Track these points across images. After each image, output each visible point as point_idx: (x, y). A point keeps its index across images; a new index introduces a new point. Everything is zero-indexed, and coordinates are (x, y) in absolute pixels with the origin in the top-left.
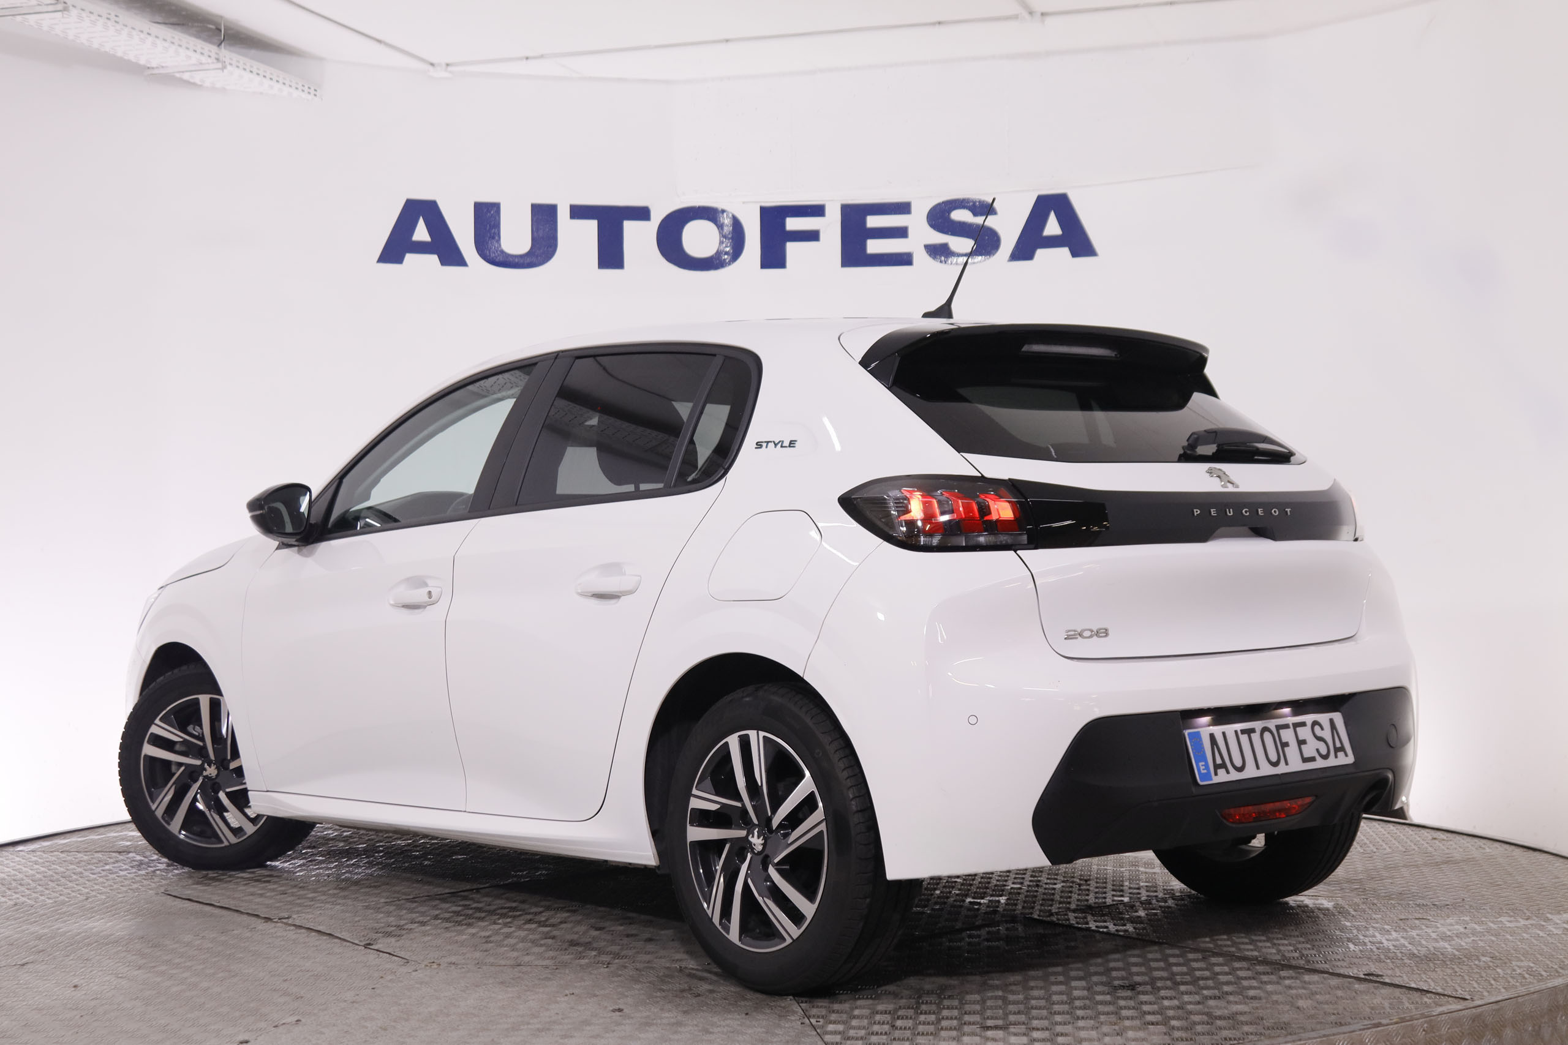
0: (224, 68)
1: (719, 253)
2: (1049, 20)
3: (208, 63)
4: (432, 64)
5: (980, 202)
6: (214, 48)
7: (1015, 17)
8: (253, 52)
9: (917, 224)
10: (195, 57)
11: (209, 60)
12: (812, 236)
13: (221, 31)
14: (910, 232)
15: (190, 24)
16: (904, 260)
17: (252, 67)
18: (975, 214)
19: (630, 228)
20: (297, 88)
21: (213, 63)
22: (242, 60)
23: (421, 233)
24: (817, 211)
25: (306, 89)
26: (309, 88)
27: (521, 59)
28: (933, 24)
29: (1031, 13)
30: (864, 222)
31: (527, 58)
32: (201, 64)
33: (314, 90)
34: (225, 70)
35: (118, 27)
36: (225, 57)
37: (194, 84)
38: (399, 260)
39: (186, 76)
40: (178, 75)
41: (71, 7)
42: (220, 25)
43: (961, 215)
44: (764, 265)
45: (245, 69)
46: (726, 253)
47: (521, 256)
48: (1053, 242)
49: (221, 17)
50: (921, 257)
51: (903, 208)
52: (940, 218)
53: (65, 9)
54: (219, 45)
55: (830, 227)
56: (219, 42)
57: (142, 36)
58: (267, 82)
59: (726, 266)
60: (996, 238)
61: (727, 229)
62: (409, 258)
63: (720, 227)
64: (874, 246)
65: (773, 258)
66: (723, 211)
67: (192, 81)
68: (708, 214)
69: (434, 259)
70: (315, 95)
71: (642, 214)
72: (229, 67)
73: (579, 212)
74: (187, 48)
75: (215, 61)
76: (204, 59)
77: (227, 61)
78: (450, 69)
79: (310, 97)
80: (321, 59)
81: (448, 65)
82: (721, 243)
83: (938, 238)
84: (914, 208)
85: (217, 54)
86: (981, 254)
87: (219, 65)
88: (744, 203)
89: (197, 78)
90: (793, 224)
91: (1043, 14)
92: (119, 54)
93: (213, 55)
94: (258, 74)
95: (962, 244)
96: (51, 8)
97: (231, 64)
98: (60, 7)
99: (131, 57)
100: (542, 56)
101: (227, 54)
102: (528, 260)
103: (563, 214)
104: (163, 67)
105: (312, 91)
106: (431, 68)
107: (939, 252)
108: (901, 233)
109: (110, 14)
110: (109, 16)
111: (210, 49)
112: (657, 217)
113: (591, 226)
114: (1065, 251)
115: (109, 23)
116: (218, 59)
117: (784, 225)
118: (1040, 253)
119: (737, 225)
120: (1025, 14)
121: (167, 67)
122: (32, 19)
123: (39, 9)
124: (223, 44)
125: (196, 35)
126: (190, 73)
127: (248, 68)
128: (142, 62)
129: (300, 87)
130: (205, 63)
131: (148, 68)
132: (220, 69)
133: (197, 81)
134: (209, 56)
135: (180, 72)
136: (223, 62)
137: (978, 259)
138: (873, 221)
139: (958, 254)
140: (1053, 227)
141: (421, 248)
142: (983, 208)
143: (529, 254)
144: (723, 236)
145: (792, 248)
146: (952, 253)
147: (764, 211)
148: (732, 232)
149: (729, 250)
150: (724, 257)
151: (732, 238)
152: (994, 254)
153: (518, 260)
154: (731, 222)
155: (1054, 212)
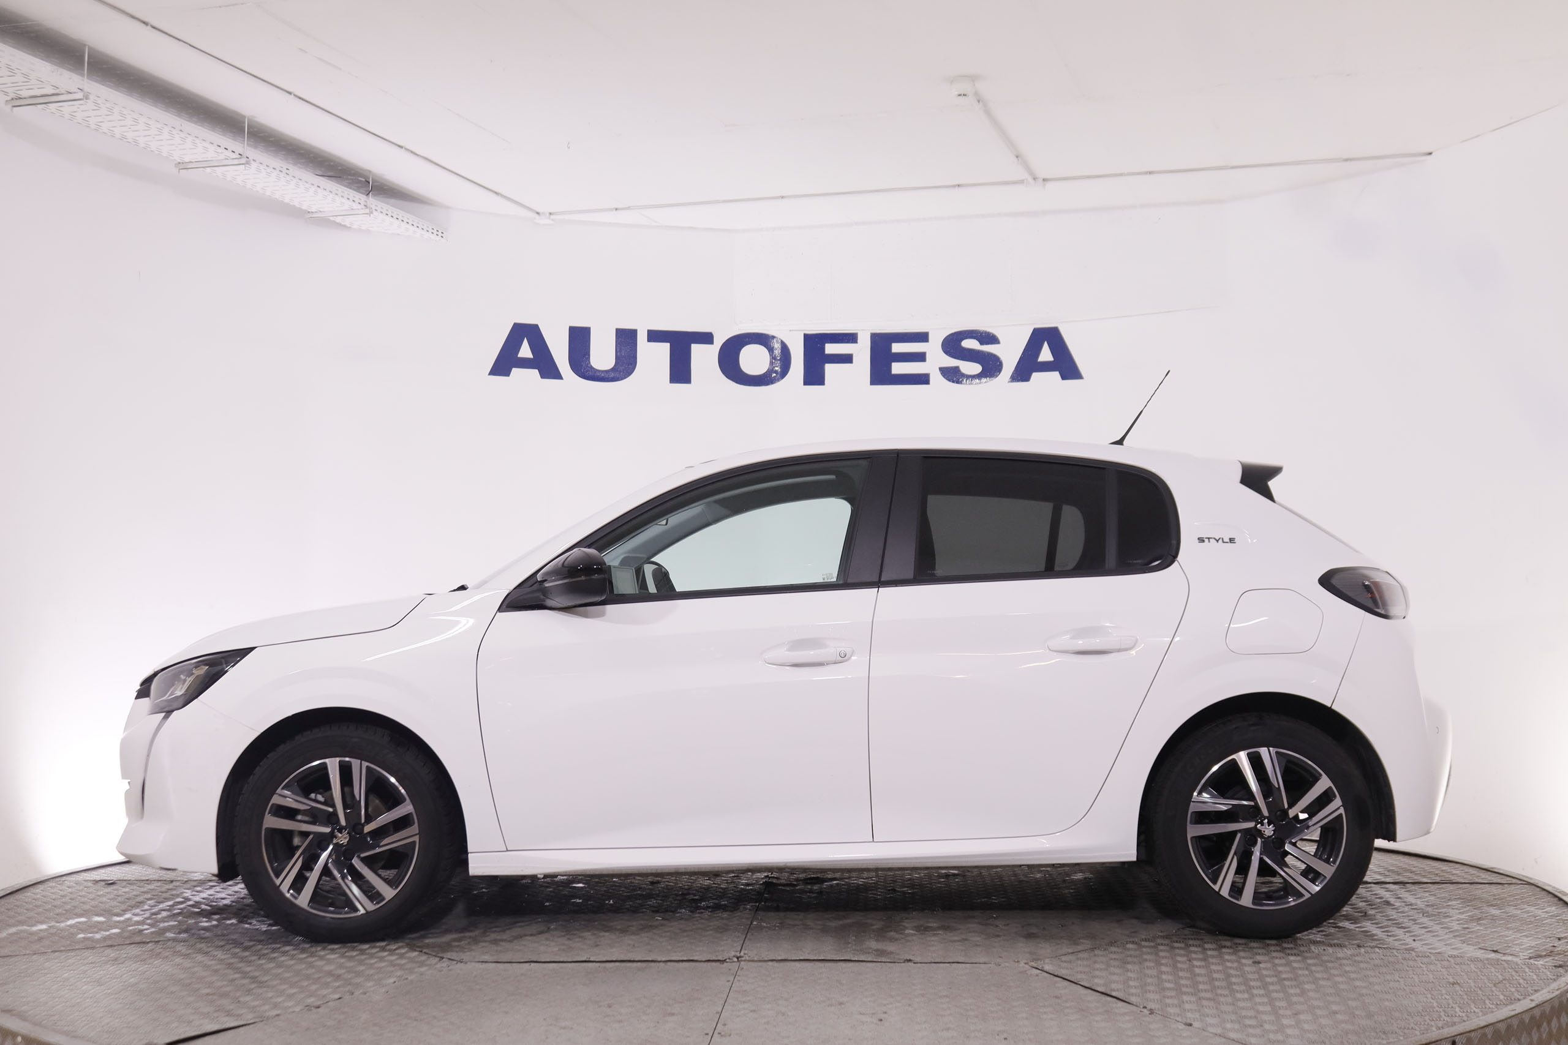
0: (372, 213)
1: (770, 371)
2: (1049, 185)
3: (358, 209)
4: (538, 213)
5: (986, 333)
6: (363, 197)
7: (1021, 182)
8: (393, 201)
9: (934, 350)
10: (348, 204)
11: (359, 207)
12: (847, 359)
13: (369, 183)
14: (928, 357)
15: (345, 177)
16: (922, 379)
17: (392, 212)
18: (982, 343)
19: (696, 349)
20: (427, 231)
21: (363, 209)
22: (385, 207)
23: (525, 351)
24: (851, 338)
25: (435, 232)
26: (438, 231)
27: (611, 210)
28: (954, 186)
29: (1035, 179)
30: (890, 348)
31: (616, 209)
32: (352, 209)
33: (441, 232)
34: (372, 215)
35: (288, 178)
36: (372, 204)
37: (345, 226)
38: (507, 374)
39: (338, 220)
40: (331, 218)
41: (252, 162)
42: (369, 178)
43: (970, 344)
44: (806, 383)
45: (387, 214)
46: (776, 372)
47: (606, 371)
48: (1046, 367)
49: (370, 171)
50: (936, 378)
51: (923, 337)
52: (952, 345)
53: (248, 163)
54: (368, 194)
55: (862, 352)
56: (367, 192)
57: (307, 186)
58: (404, 225)
59: (775, 383)
60: (999, 363)
61: (777, 352)
62: (515, 371)
63: (771, 350)
64: (898, 368)
65: (814, 376)
66: (774, 337)
67: (343, 223)
68: (762, 339)
69: (535, 372)
70: (442, 237)
71: (706, 338)
72: (375, 212)
73: (655, 336)
74: (343, 197)
75: (364, 207)
76: (355, 206)
77: (374, 207)
78: (552, 217)
79: (439, 238)
80: (448, 208)
81: (550, 214)
82: (771, 363)
83: (952, 362)
84: (931, 337)
85: (366, 201)
86: (986, 377)
87: (367, 211)
88: (790, 330)
89: (347, 221)
90: (831, 349)
91: (1044, 180)
92: (287, 200)
93: (363, 202)
94: (397, 218)
95: (971, 368)
96: (236, 162)
97: (376, 210)
98: (243, 161)
99: (296, 204)
100: (629, 208)
101: (373, 201)
102: (612, 375)
103: (642, 337)
104: (320, 212)
105: (440, 234)
106: (537, 216)
107: (952, 375)
108: (920, 357)
109: (282, 167)
110: (281, 169)
111: (360, 197)
112: (719, 341)
113: (665, 347)
114: (1056, 375)
115: (282, 175)
116: (365, 206)
117: (823, 349)
118: (1036, 376)
119: (785, 349)
120: (1030, 180)
121: (324, 212)
122: (219, 171)
123: (226, 162)
124: (370, 194)
125: (349, 186)
126: (342, 217)
127: (390, 214)
128: (304, 207)
129: (431, 230)
130: (356, 209)
131: (309, 212)
132: (368, 214)
133: (348, 224)
134: (359, 203)
135: (332, 216)
136: (370, 208)
137: (984, 380)
138: (897, 348)
139: (968, 377)
140: (1046, 355)
141: (525, 364)
142: (989, 338)
143: (613, 370)
144: (773, 358)
145: (830, 369)
146: (963, 375)
147: (807, 337)
148: (781, 355)
149: (777, 369)
150: (773, 375)
151: (781, 359)
152: (997, 376)
153: (604, 375)
154: (780, 347)
155: (1048, 342)
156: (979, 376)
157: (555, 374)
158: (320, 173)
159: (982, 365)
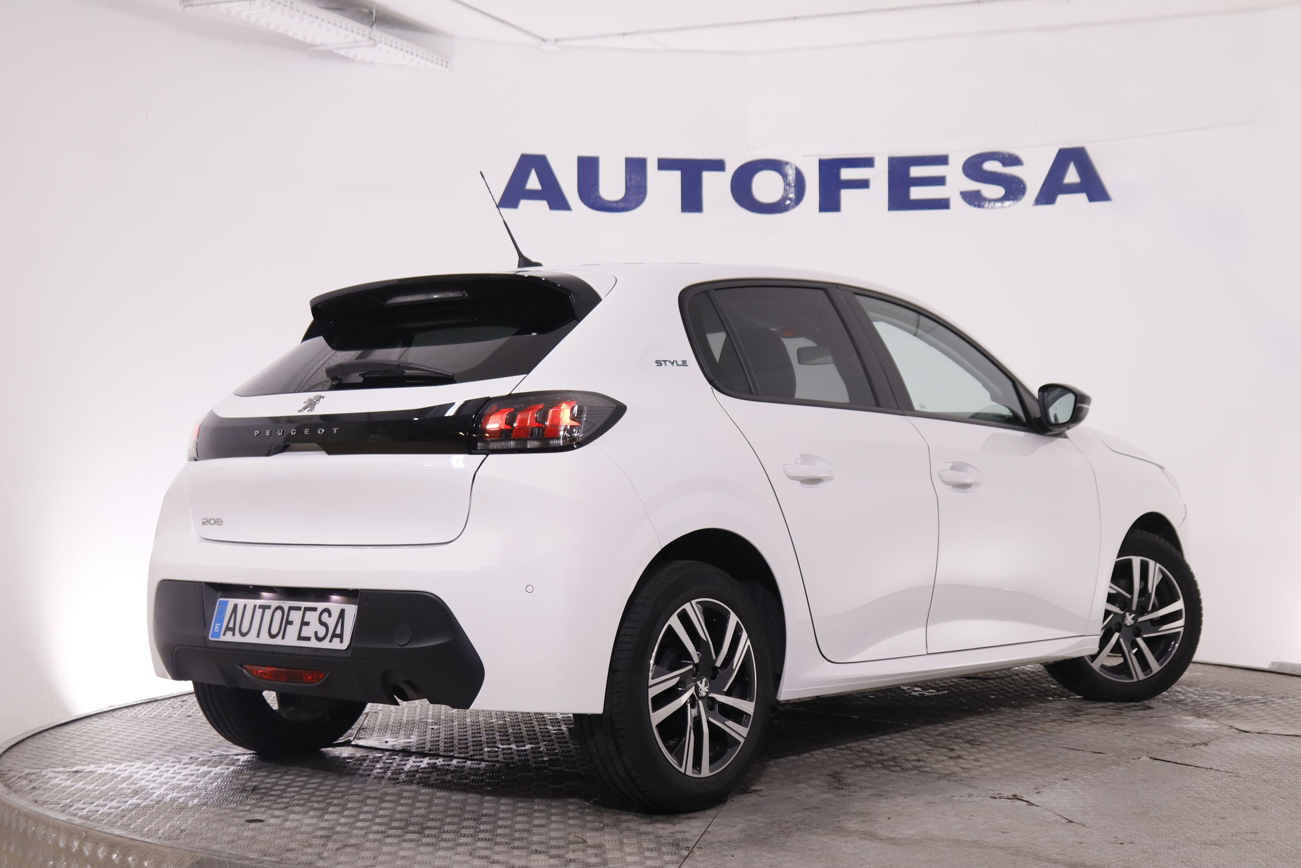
0: (375, 45)
1: (784, 198)
3: (363, 41)
4: (544, 40)
5: (1008, 154)
6: (367, 29)
8: (396, 31)
9: (954, 174)
10: (352, 36)
11: (364, 39)
12: (863, 184)
13: (372, 14)
14: (948, 181)
15: (348, 9)
16: (943, 204)
17: (396, 43)
18: (1005, 165)
19: (708, 177)
20: (432, 61)
21: (367, 41)
22: (390, 37)
23: (533, 183)
24: (867, 162)
25: (439, 61)
26: (442, 61)
27: (617, 34)
30: (908, 172)
31: (624, 34)
32: (356, 41)
33: (446, 62)
34: (376, 47)
35: (293, 12)
36: (376, 36)
37: (349, 58)
38: (515, 206)
39: (342, 52)
40: (336, 51)
42: (372, 8)
43: (991, 166)
44: (822, 209)
45: (391, 46)
46: (790, 199)
47: (617, 202)
48: (1072, 189)
50: (957, 202)
51: (942, 160)
52: (973, 167)
54: (372, 26)
55: (879, 176)
56: (371, 24)
57: (311, 19)
58: (408, 56)
59: (790, 209)
60: (1022, 186)
61: (791, 177)
62: (524, 203)
63: (785, 176)
64: (916, 193)
65: (830, 203)
66: (787, 163)
67: (346, 55)
68: (775, 165)
69: (544, 204)
70: (447, 67)
71: (718, 165)
72: (379, 44)
73: (665, 164)
74: (347, 29)
75: (368, 39)
76: (359, 38)
77: (378, 39)
78: (559, 43)
79: (443, 68)
80: (450, 37)
81: (557, 40)
82: (785, 190)
83: (972, 186)
84: (951, 160)
85: (370, 33)
86: (1009, 200)
87: (372, 43)
88: (805, 156)
89: (351, 53)
90: (847, 174)
92: (290, 34)
93: (366, 34)
94: (402, 50)
95: (994, 191)
97: (380, 42)
99: (300, 37)
100: (636, 33)
101: (377, 33)
102: (622, 205)
103: (652, 166)
104: (324, 45)
105: (444, 63)
106: (543, 43)
107: (974, 199)
108: (940, 181)
110: (285, 3)
111: (364, 29)
112: (731, 168)
113: (675, 176)
114: (1083, 197)
115: (286, 9)
116: (370, 38)
117: (838, 174)
118: (1061, 199)
119: (799, 176)
121: (327, 45)
124: (375, 25)
125: (352, 17)
126: (346, 50)
127: (394, 45)
128: (308, 40)
129: (435, 60)
130: (360, 42)
131: (312, 46)
132: (372, 46)
133: (351, 56)
134: (364, 35)
135: (337, 49)
136: (375, 40)
137: (1007, 203)
138: (916, 172)
139: (990, 201)
140: (1072, 176)
141: (533, 195)
142: (1011, 160)
143: (623, 200)
144: (787, 184)
145: (846, 195)
146: (985, 199)
147: (822, 162)
148: (795, 182)
149: (792, 196)
150: (788, 202)
151: (795, 186)
152: (1020, 199)
153: (614, 205)
154: (794, 172)
155: (1074, 163)
156: (1002, 199)
157: (564, 205)
158: (323, 5)
159: (1005, 188)
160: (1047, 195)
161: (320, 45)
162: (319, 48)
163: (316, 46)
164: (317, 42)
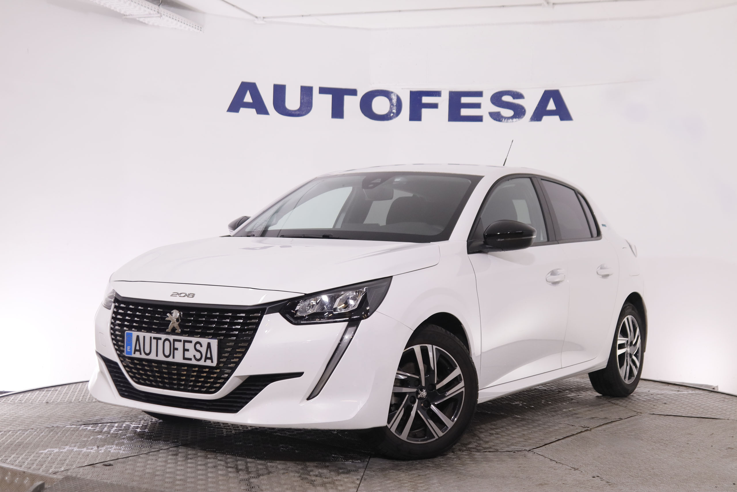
0: (161, 16)
1: (390, 112)
3: (154, 14)
4: (257, 17)
5: (516, 92)
6: (156, 7)
7: (540, 5)
8: (173, 9)
9: (486, 102)
10: (148, 11)
11: (154, 13)
12: (435, 106)
14: (482, 106)
16: (479, 119)
18: (514, 98)
19: (347, 99)
20: (193, 27)
21: (156, 14)
22: (169, 12)
24: (437, 94)
25: (197, 27)
26: (198, 27)
27: (299, 16)
28: (500, 7)
30: (460, 100)
31: (303, 16)
32: (150, 14)
33: (200, 28)
34: (161, 18)
36: (161, 11)
37: (145, 23)
38: (237, 111)
39: (141, 20)
40: (138, 19)
43: (507, 98)
44: (411, 119)
45: (170, 17)
46: (393, 113)
47: (295, 111)
48: (551, 113)
50: (487, 118)
51: (479, 94)
52: (497, 99)
54: (159, 6)
55: (444, 102)
56: (159, 4)
58: (179, 23)
59: (393, 119)
60: (524, 110)
61: (394, 101)
62: (242, 110)
63: (390, 100)
64: (464, 112)
65: (415, 116)
66: (392, 92)
68: (386, 94)
69: (254, 111)
70: (201, 30)
71: (353, 92)
72: (163, 16)
73: (323, 91)
74: (145, 7)
75: (157, 13)
76: (152, 12)
77: (162, 13)
78: (265, 20)
79: (199, 31)
80: (204, 13)
81: (264, 18)
82: (391, 108)
83: (496, 109)
84: (484, 94)
85: (158, 10)
86: (516, 118)
87: (159, 15)
88: (402, 89)
89: (146, 21)
90: (425, 100)
92: (112, 8)
93: (156, 10)
94: (176, 20)
95: (508, 113)
97: (164, 15)
99: (118, 10)
100: (310, 15)
101: (162, 9)
102: (298, 113)
103: (316, 91)
104: (131, 15)
105: (199, 28)
106: (256, 19)
107: (496, 117)
108: (478, 106)
112: (360, 94)
113: (329, 98)
114: (557, 118)
116: (158, 12)
117: (421, 100)
118: (545, 118)
119: (399, 100)
121: (133, 15)
124: (161, 5)
126: (144, 18)
127: (172, 17)
128: (122, 12)
129: (194, 26)
130: (152, 14)
131: (124, 15)
132: (159, 17)
133: (146, 22)
134: (154, 11)
135: (139, 18)
136: (161, 14)
137: (514, 120)
138: (464, 100)
139: (505, 118)
140: (551, 106)
141: (248, 105)
142: (518, 96)
143: (299, 110)
144: (392, 104)
145: (425, 112)
146: (503, 117)
147: (412, 93)
148: (396, 103)
149: (394, 111)
150: (392, 115)
151: (396, 106)
152: (522, 118)
153: (293, 113)
154: (396, 98)
155: (553, 98)
156: (512, 117)
157: (266, 112)
159: (514, 111)
160: (537, 116)
161: (129, 15)
162: (128, 17)
163: (127, 15)
164: (127, 14)
